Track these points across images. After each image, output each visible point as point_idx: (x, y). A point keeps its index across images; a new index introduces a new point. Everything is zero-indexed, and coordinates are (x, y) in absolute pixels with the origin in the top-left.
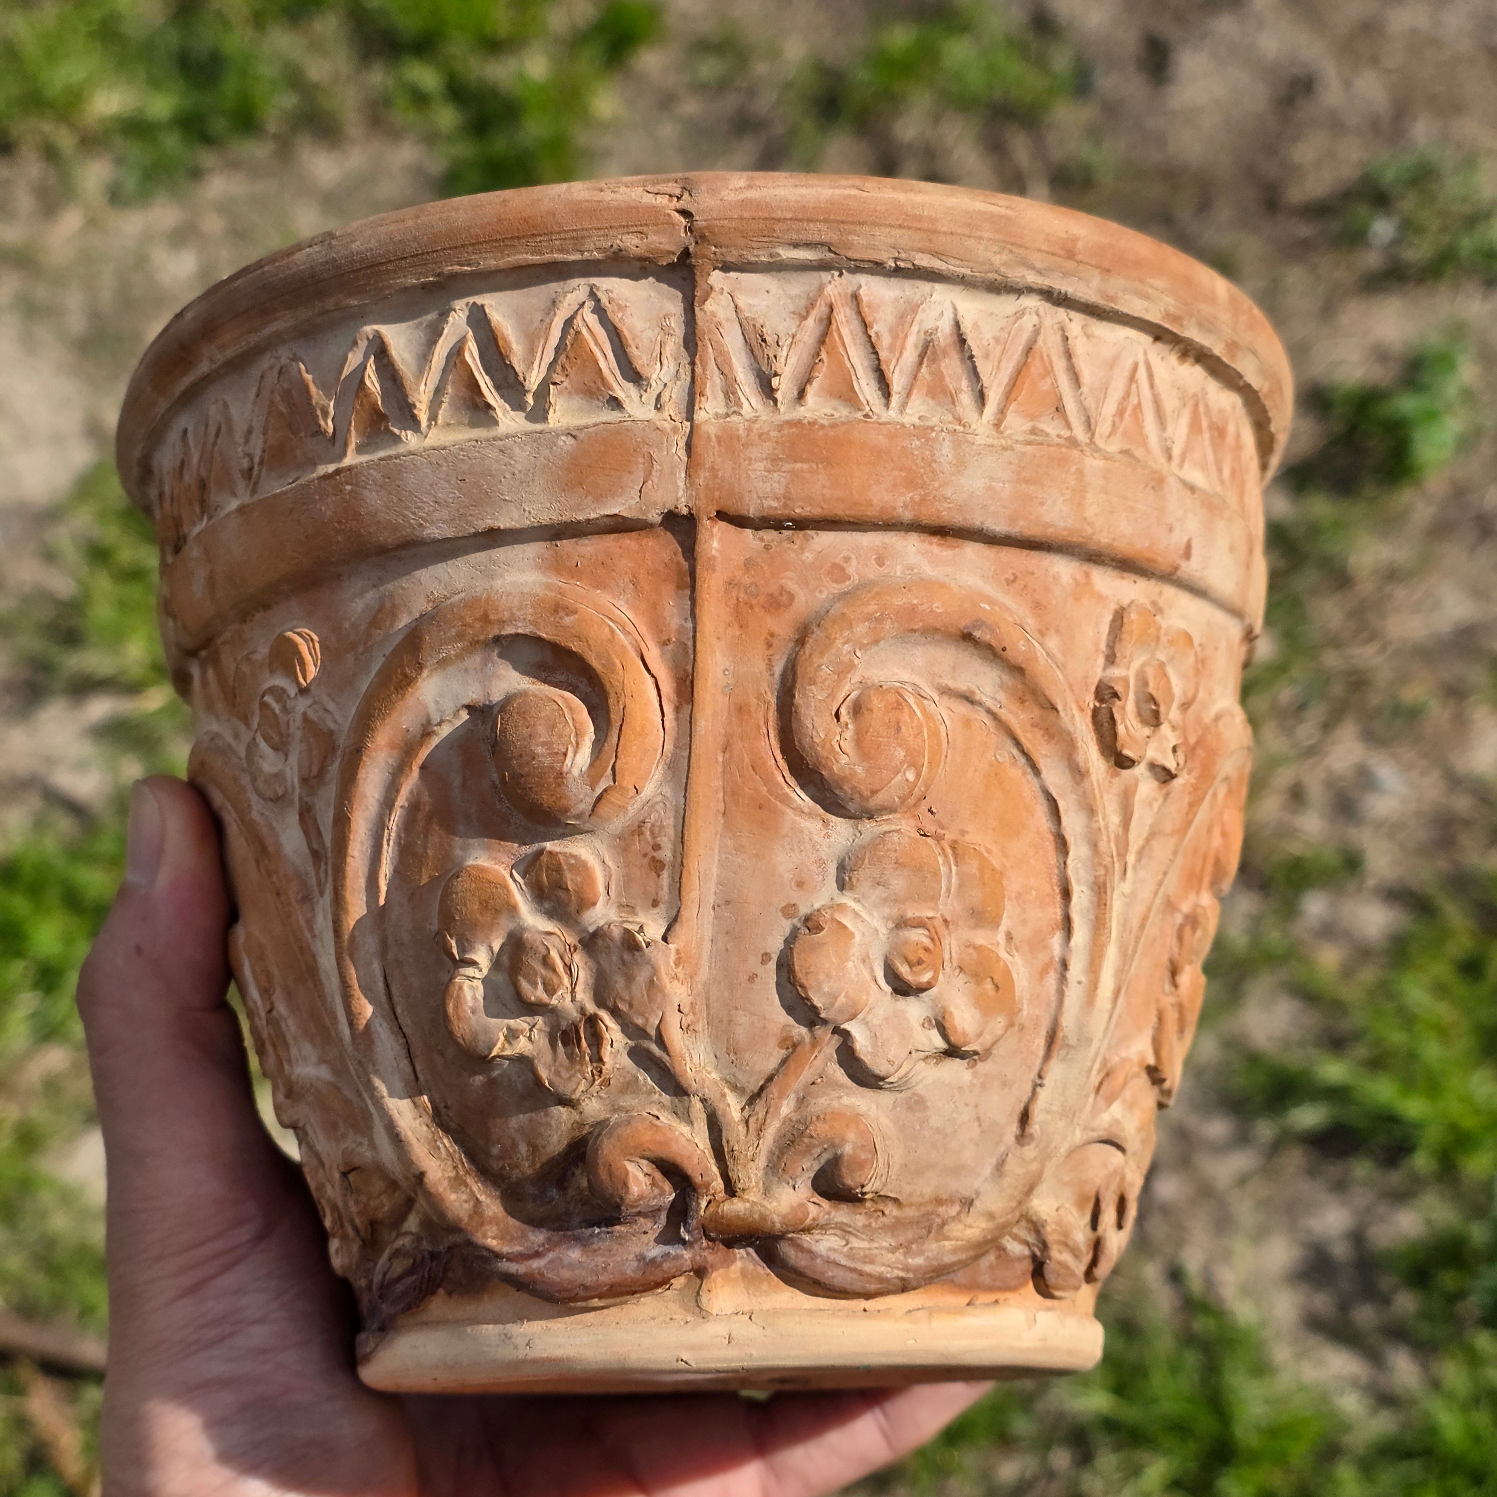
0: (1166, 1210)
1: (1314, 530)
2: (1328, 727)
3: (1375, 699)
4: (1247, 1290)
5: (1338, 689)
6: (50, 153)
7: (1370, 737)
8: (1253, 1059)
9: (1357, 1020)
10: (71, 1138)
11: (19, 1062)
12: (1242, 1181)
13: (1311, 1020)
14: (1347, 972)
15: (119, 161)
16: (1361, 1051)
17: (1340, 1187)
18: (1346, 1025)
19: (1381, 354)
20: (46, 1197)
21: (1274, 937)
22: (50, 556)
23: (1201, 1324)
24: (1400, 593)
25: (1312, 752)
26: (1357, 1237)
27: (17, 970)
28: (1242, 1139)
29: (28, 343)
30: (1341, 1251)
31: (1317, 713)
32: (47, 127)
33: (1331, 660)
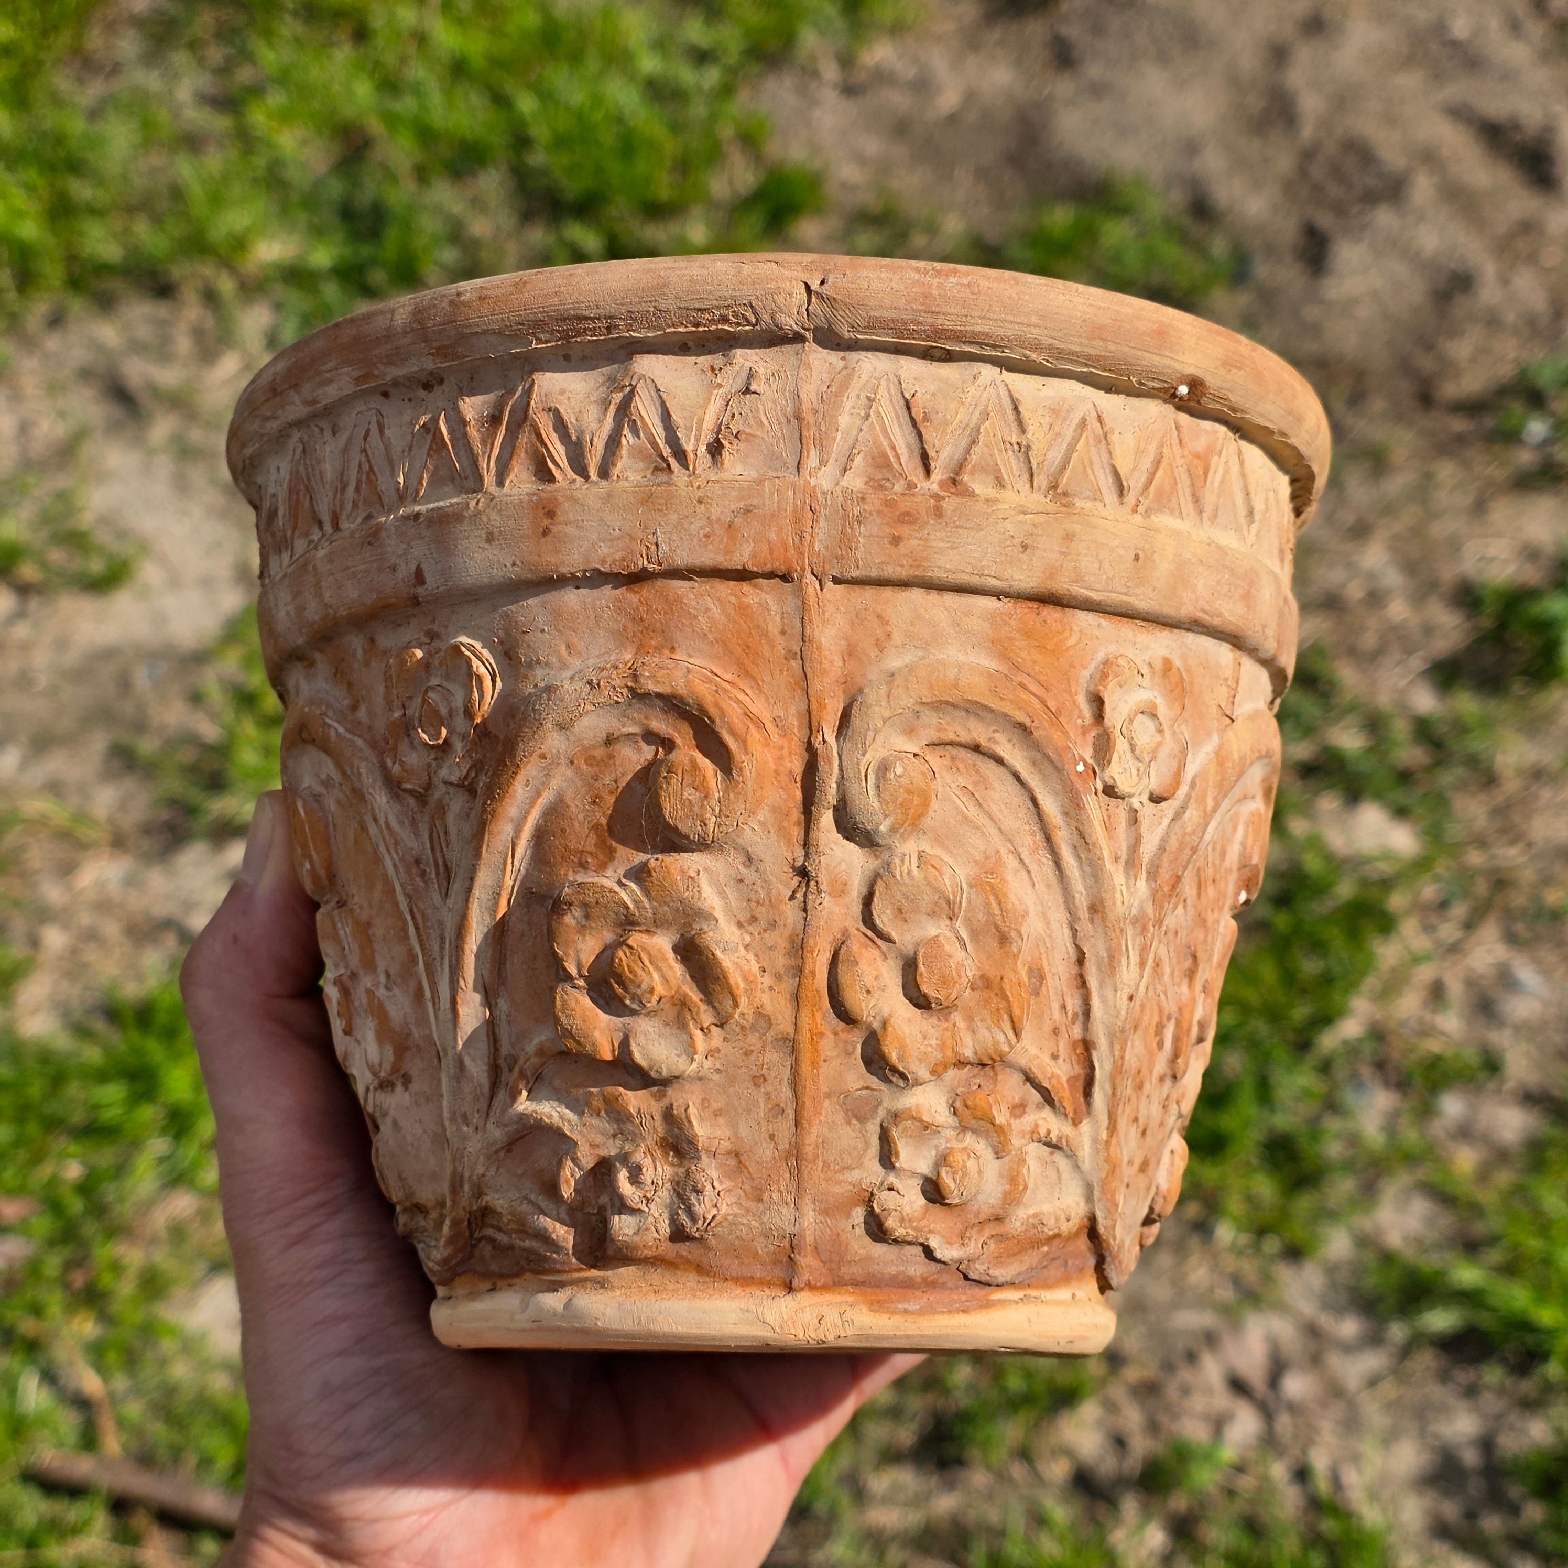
0: (1294, 1409)
1: (1460, 727)
2: (1469, 925)
3: (1518, 900)
4: (1374, 1495)
5: (1481, 888)
6: (210, 297)
7: (1511, 939)
8: (1387, 1258)
9: (1494, 1223)
10: (196, 1286)
11: (147, 1206)
12: (1373, 1382)
13: (1446, 1221)
14: (1483, 1175)
15: (278, 307)
16: (1495, 1256)
17: (1471, 1392)
18: (1480, 1228)
19: (1531, 553)
20: (167, 1345)
21: (1411, 1136)
22: (196, 698)
23: (1328, 1526)
24: (1546, 794)
25: (1454, 949)
26: (1486, 1444)
27: (148, 1113)
28: (1374, 1339)
29: (181, 486)
30: (1470, 1458)
31: (1459, 910)
32: (207, 270)
33: (1475, 858)
